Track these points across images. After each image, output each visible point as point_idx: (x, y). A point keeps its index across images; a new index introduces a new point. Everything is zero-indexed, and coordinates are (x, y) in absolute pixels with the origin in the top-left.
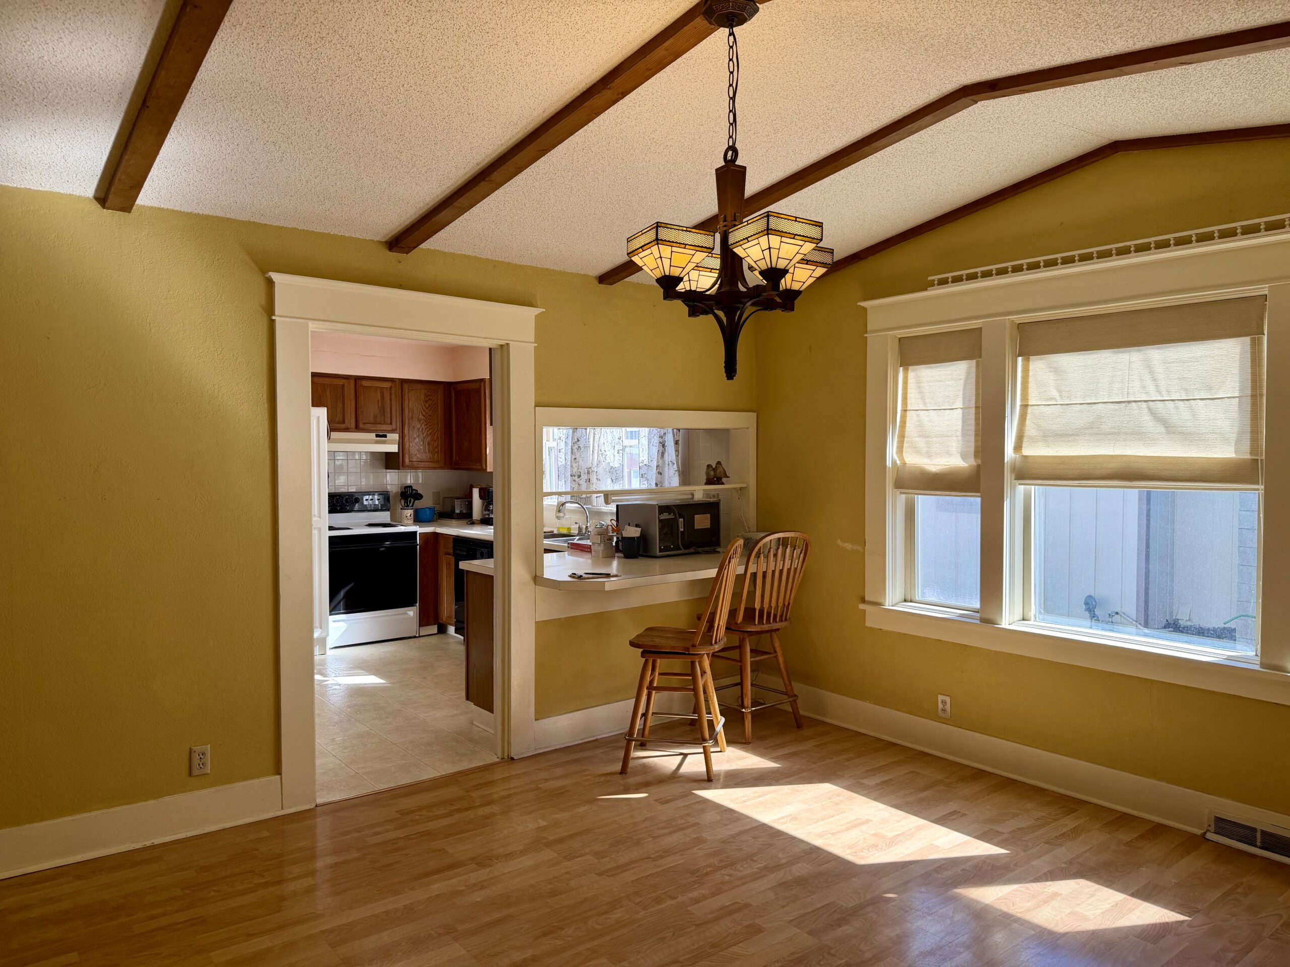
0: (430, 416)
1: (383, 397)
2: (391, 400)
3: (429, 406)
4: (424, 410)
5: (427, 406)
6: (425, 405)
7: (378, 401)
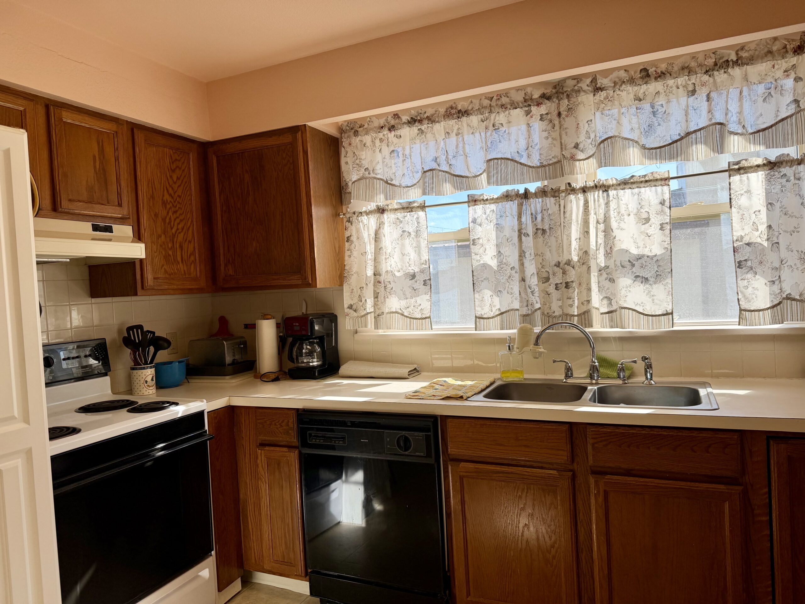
0: (180, 197)
1: (102, 151)
2: (117, 159)
3: (178, 178)
4: (170, 186)
5: (175, 180)
6: (171, 177)
7: (94, 157)
